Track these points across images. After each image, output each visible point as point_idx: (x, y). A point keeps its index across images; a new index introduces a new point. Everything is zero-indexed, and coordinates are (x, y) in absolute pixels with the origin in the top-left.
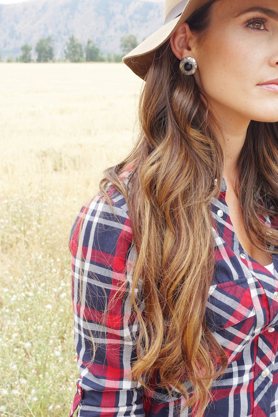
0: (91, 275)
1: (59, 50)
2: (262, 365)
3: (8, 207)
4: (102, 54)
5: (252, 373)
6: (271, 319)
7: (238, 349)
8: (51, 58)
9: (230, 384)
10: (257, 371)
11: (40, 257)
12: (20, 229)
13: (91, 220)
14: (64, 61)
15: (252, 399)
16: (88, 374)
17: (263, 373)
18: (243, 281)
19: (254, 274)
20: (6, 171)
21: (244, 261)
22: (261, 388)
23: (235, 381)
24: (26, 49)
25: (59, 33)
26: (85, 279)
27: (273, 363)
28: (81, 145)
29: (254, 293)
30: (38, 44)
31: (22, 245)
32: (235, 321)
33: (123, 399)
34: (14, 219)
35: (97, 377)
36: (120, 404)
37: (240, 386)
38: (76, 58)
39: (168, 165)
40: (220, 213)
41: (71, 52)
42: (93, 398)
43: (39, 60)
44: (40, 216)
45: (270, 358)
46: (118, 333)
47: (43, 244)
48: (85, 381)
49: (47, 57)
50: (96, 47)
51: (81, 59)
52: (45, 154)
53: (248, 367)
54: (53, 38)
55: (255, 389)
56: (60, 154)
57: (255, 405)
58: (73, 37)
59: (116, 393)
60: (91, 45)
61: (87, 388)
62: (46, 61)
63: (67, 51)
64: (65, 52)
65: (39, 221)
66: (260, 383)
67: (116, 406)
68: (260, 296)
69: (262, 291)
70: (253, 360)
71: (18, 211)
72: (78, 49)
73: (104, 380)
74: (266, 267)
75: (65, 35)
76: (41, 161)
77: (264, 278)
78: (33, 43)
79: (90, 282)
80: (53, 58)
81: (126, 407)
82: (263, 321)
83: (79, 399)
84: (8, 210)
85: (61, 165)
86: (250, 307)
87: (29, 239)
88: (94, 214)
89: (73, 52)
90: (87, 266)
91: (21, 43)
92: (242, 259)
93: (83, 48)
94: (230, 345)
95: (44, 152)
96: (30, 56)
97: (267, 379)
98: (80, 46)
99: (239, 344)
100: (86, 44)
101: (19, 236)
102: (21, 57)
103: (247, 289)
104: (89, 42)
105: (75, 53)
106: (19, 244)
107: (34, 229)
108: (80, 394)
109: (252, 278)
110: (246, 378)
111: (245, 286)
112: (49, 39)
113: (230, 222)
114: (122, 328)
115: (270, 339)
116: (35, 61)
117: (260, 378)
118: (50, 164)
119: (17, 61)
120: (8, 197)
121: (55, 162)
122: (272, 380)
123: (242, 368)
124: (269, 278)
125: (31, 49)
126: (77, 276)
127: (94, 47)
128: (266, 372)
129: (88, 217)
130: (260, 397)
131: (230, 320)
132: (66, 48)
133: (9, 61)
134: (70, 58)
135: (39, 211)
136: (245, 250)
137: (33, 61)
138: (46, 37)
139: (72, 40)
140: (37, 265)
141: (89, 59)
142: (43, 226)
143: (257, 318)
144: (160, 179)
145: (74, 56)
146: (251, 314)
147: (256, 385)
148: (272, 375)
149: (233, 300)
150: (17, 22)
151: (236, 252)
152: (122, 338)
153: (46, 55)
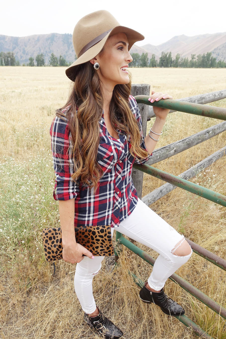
0: (57, 142)
1: (47, 60)
2: (118, 174)
3: (29, 131)
4: (67, 62)
5: (115, 176)
6: (120, 157)
7: (109, 167)
8: (43, 65)
9: (108, 180)
10: (116, 176)
11: (44, 150)
12: (35, 140)
13: (56, 123)
14: (50, 66)
15: (115, 185)
16: (59, 177)
17: (119, 176)
18: (109, 143)
19: (113, 141)
20: (27, 116)
21: (110, 138)
22: (118, 182)
23: (109, 179)
24: (31, 60)
25: (46, 52)
26: (55, 143)
27: (122, 173)
28: (59, 104)
29: (113, 148)
30: (37, 57)
31: (36, 146)
32: (107, 157)
33: (71, 184)
34: (32, 135)
35: (62, 177)
36: (70, 186)
37: (111, 181)
38: (55, 64)
39: (88, 107)
40: (101, 121)
41: (52, 61)
42: (61, 184)
43: (38, 65)
44: (43, 134)
45: (121, 172)
46: (68, 161)
47: (45, 145)
48: (58, 178)
49: (41, 64)
50: (64, 59)
51: (57, 65)
52: (43, 108)
53: (113, 174)
54: (44, 55)
55: (116, 182)
56: (50, 108)
57: (116, 187)
58: (53, 54)
59: (68, 182)
60: (61, 58)
61: (58, 181)
62: (41, 66)
63: (51, 61)
64: (50, 61)
65: (42, 136)
66: (118, 180)
67: (69, 186)
68: (115, 149)
69: (116, 147)
70: (115, 172)
71: (33, 132)
72: (56, 60)
73: (64, 178)
74: (117, 140)
75: (49, 53)
76: (42, 111)
77: (116, 143)
78: (35, 57)
79: (57, 144)
80: (45, 64)
81: (72, 187)
82: (117, 157)
83: (56, 185)
84: (28, 132)
85: (51, 113)
86: (112, 152)
87: (38, 143)
88: (57, 120)
89: (53, 61)
90: (56, 139)
91: (29, 57)
92: (109, 137)
93: (58, 59)
94: (106, 165)
95: (43, 107)
96: (34, 63)
97: (120, 178)
98: (57, 58)
99: (109, 165)
100: (59, 57)
101: (34, 142)
102: (29, 63)
103: (111, 146)
104: (60, 57)
105: (54, 62)
106: (34, 146)
107: (40, 139)
108: (56, 184)
109: (112, 143)
110: (113, 178)
111: (109, 145)
112: (42, 55)
113: (105, 125)
114: (69, 159)
115: (120, 165)
116: (36, 65)
117: (117, 178)
118: (46, 112)
119: (27, 65)
120: (28, 127)
121: (48, 111)
122: (122, 179)
123: (111, 175)
124: (118, 143)
125: (34, 60)
126: (53, 142)
127: (63, 59)
128: (120, 176)
129: (55, 122)
130: (117, 185)
131: (105, 156)
132: (50, 59)
133: (24, 65)
134: (52, 64)
135: (42, 132)
136: (110, 135)
137: (35, 65)
138: (40, 54)
139: (53, 55)
140: (43, 153)
141: (61, 65)
142: (44, 138)
143: (115, 156)
144: (85, 112)
145: (54, 63)
146: (112, 154)
147: (116, 181)
148: (122, 177)
149: (106, 149)
150: (26, 46)
151: (107, 135)
152: (68, 163)
153: (41, 63)
